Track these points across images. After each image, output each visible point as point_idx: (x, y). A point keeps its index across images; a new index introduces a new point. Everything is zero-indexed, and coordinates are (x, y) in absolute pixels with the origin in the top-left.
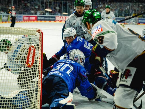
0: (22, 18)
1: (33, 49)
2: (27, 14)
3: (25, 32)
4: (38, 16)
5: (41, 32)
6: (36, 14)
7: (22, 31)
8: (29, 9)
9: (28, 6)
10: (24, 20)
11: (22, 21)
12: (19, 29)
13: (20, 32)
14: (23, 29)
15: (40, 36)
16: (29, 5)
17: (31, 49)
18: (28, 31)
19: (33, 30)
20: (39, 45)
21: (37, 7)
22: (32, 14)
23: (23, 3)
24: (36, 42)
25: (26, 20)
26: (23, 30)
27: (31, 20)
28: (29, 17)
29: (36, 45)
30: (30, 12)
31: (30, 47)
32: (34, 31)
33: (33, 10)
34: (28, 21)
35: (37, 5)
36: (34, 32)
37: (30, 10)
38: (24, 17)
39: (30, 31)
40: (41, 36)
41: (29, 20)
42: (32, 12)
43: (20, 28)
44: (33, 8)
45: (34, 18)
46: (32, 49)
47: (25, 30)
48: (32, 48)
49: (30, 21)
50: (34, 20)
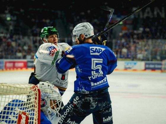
0: (3, 65)
1: (25, 116)
2: (11, 58)
3: (13, 90)
4: (28, 62)
5: (37, 90)
6: (24, 57)
7: (7, 90)
8: (14, 50)
9: (12, 47)
10: (6, 68)
11: (3, 70)
12: (3, 86)
13: (5, 91)
14: (10, 86)
15: (36, 95)
16: (14, 44)
17: (21, 117)
18: (17, 90)
19: (24, 87)
20: (34, 109)
21: (26, 48)
22: (19, 58)
23: (5, 42)
24: (30, 105)
25: (10, 68)
26: (9, 88)
27: (17, 68)
28: (14, 63)
29: (30, 111)
30: (15, 54)
31: (20, 114)
32: (27, 88)
33: (20, 51)
34: (12, 69)
35: (27, 45)
36: (27, 90)
37: (16, 52)
38: (6, 63)
39: (21, 88)
40: (38, 95)
41: (14, 67)
42: (19, 55)
43: (4, 84)
44: (20, 48)
45: (21, 65)
46: (23, 118)
47: (12, 88)
48: (23, 116)
49: (15, 69)
50: (21, 68)
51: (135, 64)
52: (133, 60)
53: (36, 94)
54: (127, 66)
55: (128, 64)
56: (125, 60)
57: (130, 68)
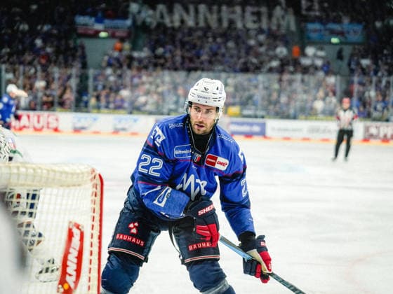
51: (135, 121)
52: (131, 113)
53: (96, 185)
54: (119, 126)
55: (120, 122)
56: (113, 113)
57: (124, 129)
